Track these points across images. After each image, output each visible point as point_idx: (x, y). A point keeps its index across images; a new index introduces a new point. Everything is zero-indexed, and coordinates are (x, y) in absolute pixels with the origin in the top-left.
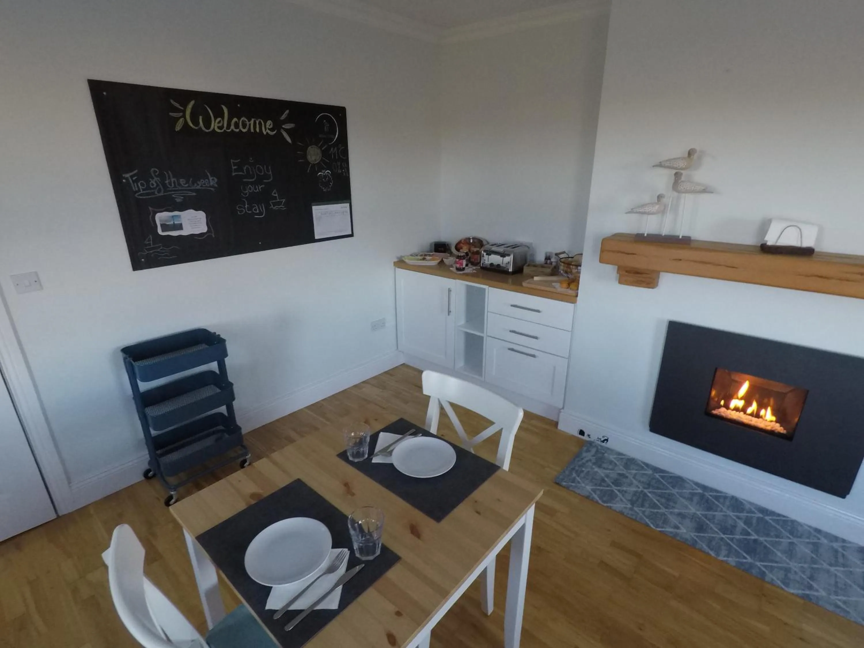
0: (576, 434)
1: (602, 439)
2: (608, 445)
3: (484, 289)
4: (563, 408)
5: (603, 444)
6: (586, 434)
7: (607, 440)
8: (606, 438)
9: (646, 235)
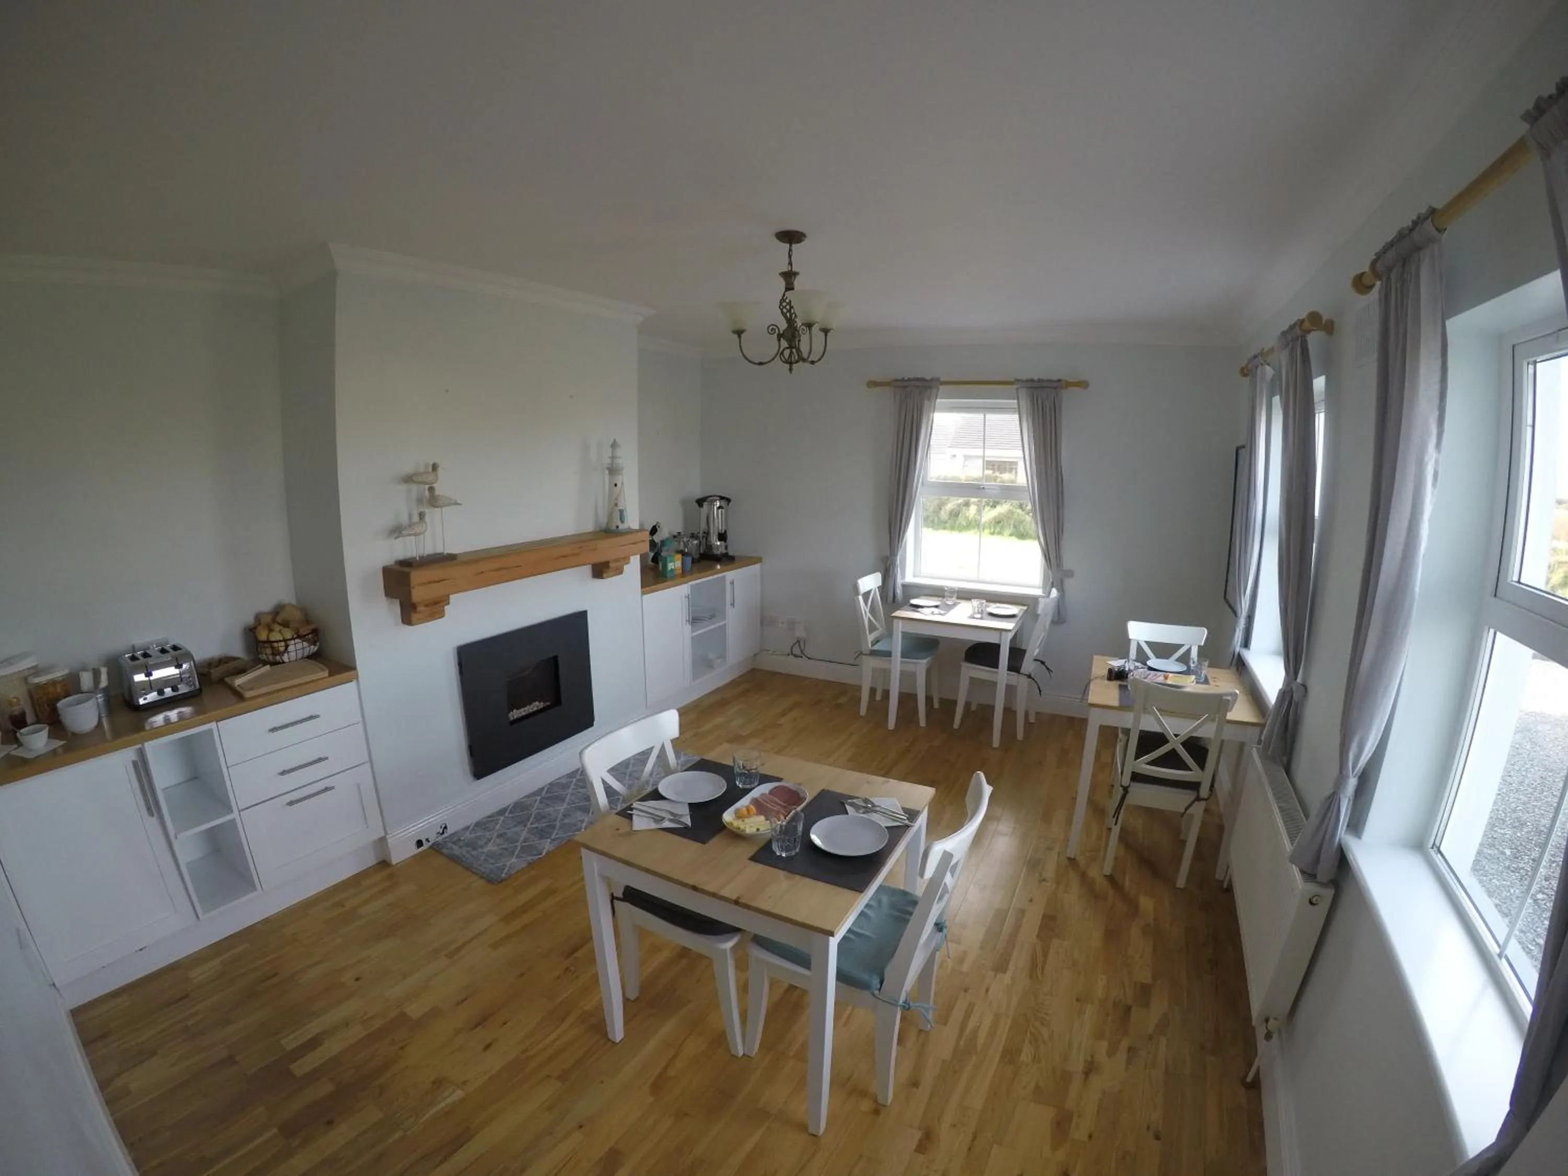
0: (415, 851)
1: (441, 831)
2: (450, 831)
3: (211, 731)
4: (386, 833)
5: (445, 835)
6: (424, 841)
7: (446, 828)
8: (444, 826)
9: (418, 558)
